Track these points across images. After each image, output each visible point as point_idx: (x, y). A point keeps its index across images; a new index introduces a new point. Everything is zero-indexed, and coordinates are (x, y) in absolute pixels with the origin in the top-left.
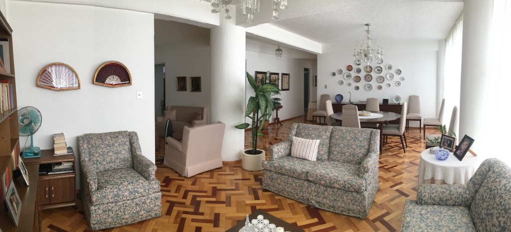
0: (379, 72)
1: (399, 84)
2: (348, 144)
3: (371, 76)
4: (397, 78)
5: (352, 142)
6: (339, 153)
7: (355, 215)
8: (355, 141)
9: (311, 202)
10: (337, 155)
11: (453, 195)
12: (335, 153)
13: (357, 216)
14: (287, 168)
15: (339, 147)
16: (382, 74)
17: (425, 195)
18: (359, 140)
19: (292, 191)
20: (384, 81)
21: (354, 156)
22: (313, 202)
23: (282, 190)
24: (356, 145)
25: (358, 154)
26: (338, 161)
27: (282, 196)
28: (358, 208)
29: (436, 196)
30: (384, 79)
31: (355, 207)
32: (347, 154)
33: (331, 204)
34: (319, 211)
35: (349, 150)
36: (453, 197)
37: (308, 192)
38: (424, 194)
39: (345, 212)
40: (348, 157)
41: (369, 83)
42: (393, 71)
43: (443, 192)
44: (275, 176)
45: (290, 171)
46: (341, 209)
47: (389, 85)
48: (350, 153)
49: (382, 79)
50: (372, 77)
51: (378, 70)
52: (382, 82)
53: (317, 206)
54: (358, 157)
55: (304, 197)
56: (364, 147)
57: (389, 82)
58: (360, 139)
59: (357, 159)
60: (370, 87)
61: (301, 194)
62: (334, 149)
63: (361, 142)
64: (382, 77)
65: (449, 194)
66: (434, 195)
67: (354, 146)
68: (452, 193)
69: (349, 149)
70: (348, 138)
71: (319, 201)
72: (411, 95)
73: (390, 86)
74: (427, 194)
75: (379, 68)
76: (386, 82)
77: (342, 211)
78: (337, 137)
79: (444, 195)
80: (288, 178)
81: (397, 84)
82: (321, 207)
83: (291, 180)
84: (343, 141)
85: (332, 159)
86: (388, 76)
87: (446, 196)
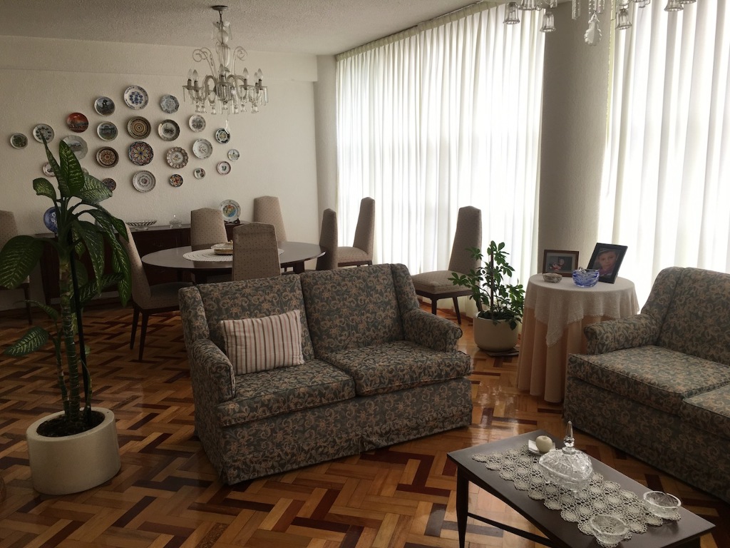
0: (168, 136)
1: (227, 168)
2: (357, 305)
3: (147, 146)
4: (219, 152)
5: (363, 298)
6: (343, 329)
7: (454, 426)
8: (369, 295)
9: (370, 442)
10: (341, 336)
11: (639, 329)
12: (334, 331)
13: (459, 425)
14: (302, 390)
15: (340, 317)
16: (177, 143)
17: (607, 337)
18: (377, 292)
19: (320, 443)
20: (185, 161)
21: (376, 328)
22: (374, 439)
23: (293, 455)
24: (375, 303)
25: (383, 321)
26: (346, 348)
27: (292, 471)
28: (461, 408)
29: (621, 335)
30: (185, 155)
31: (454, 409)
32: (361, 326)
33: (413, 424)
34: (391, 449)
35: (364, 318)
36: (640, 332)
37: (359, 425)
38: (605, 335)
39: (437, 427)
40: (364, 333)
41: (146, 168)
42: (206, 134)
43: (627, 327)
44: (265, 428)
45: (310, 395)
46: (431, 424)
47: (201, 173)
48: (367, 322)
49: (180, 156)
50: (151, 152)
51: (167, 131)
52: (181, 166)
53: (384, 444)
54: (385, 327)
55: (350, 440)
56: (388, 303)
57: (199, 165)
58: (378, 288)
59: (384, 333)
60: (149, 180)
61: (344, 436)
62: (329, 324)
63: (381, 294)
64: (180, 150)
65: (635, 329)
66: (618, 334)
67: (371, 306)
68: (637, 327)
69: (363, 314)
70: (354, 291)
71: (388, 429)
72: (258, 195)
73: (203, 176)
74: (609, 335)
75: (170, 126)
76: (192, 164)
77: (432, 429)
78: (326, 295)
79: (630, 331)
80: (304, 417)
81: (220, 168)
82: (393, 440)
83: (312, 418)
84: (345, 299)
85: (329, 348)
86: (196, 148)
87: (632, 333)
